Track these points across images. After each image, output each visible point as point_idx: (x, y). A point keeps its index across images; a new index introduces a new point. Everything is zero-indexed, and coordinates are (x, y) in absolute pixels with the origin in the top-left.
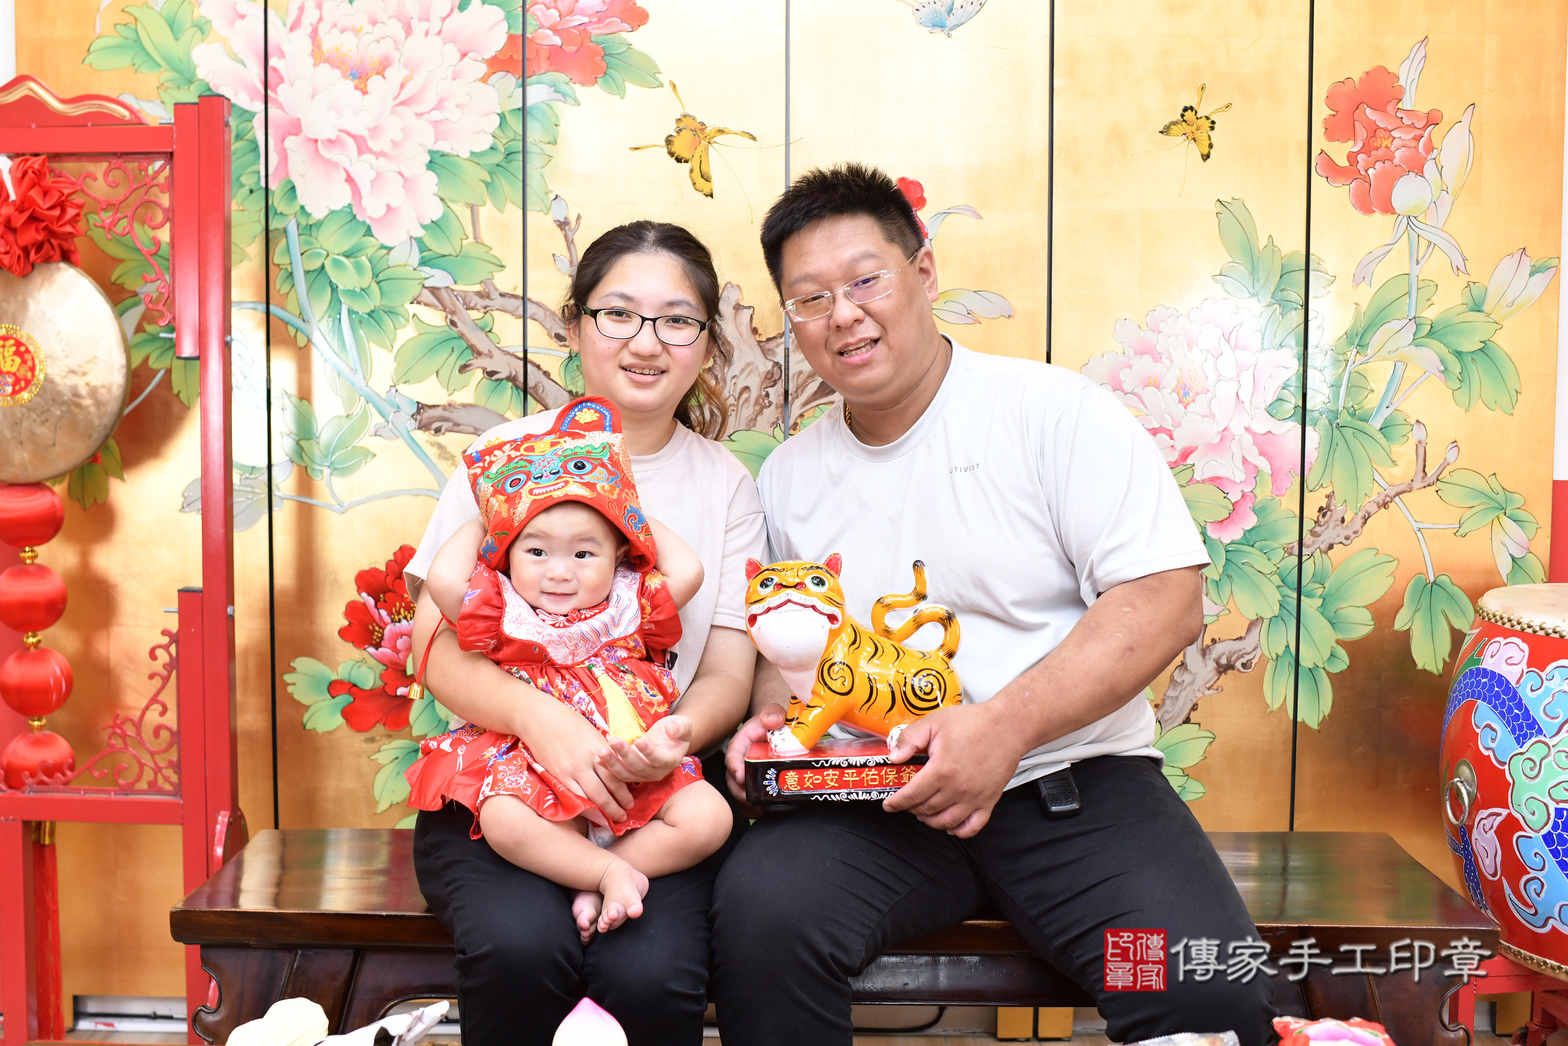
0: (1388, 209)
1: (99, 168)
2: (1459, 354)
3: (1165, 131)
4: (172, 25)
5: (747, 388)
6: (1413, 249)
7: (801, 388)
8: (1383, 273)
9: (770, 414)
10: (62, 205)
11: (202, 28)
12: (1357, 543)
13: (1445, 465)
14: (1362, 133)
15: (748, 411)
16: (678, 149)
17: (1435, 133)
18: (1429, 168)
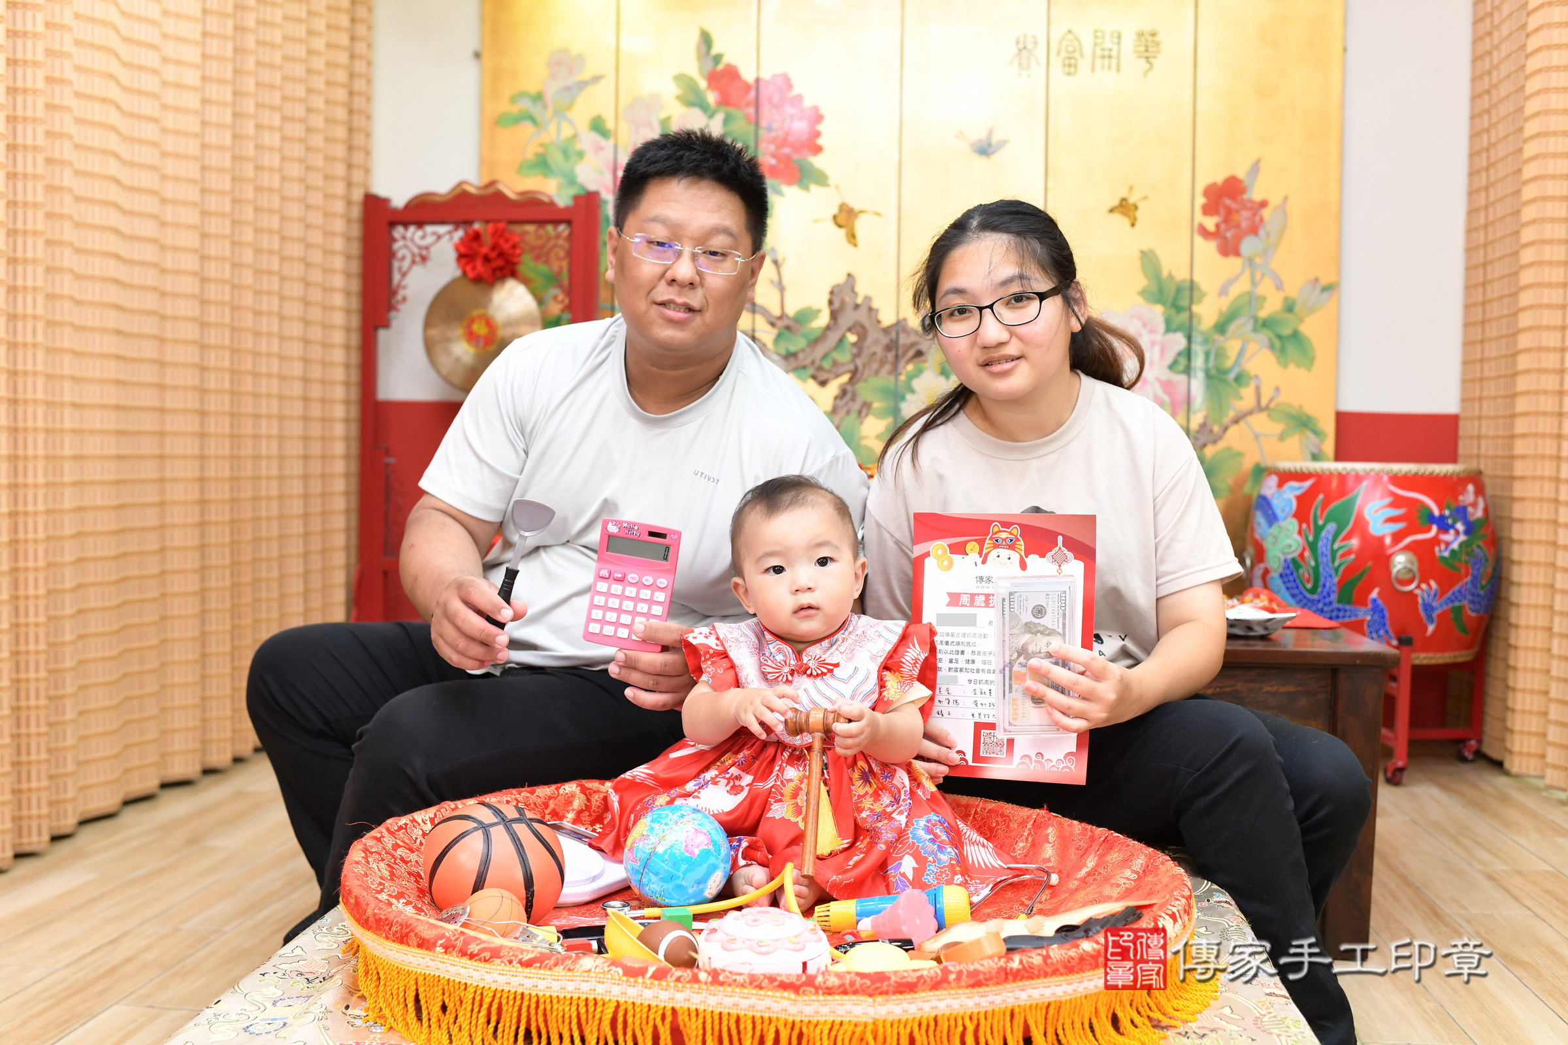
0: (1237, 253)
1: (530, 228)
2: (1280, 337)
3: (1111, 211)
4: (566, 153)
5: (874, 354)
6: (1253, 276)
7: (905, 353)
8: (1236, 290)
9: (888, 367)
10: (514, 247)
11: (581, 155)
12: (1221, 445)
13: (1271, 400)
14: (1223, 212)
15: (875, 366)
16: (841, 220)
17: (1266, 213)
18: (1262, 232)
